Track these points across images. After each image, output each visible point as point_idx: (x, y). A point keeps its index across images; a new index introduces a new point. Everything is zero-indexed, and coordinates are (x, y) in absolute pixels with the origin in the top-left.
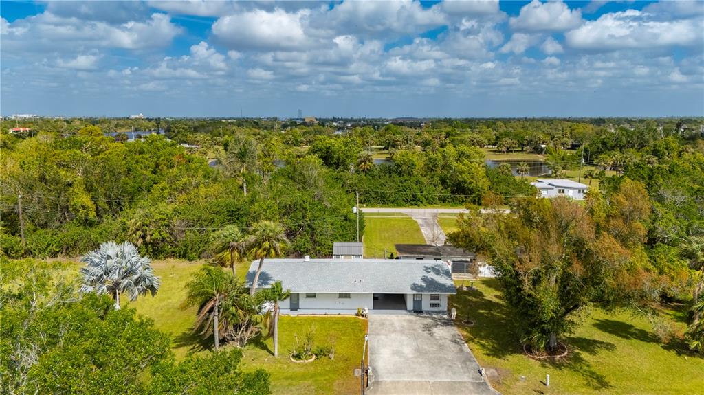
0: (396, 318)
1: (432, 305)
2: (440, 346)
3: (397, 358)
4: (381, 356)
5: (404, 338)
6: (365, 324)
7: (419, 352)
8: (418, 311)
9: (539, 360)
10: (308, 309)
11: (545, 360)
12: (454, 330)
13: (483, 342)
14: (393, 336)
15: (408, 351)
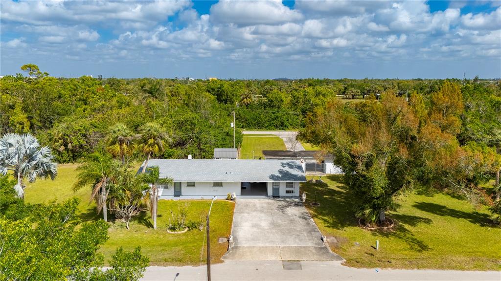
0: (258, 201)
1: (288, 192)
2: (291, 220)
3: (255, 229)
4: (243, 228)
5: (263, 215)
6: (233, 206)
7: (274, 225)
8: (276, 196)
9: (371, 230)
10: (189, 195)
11: (376, 230)
12: (304, 210)
13: (325, 218)
14: (254, 213)
15: (265, 224)
